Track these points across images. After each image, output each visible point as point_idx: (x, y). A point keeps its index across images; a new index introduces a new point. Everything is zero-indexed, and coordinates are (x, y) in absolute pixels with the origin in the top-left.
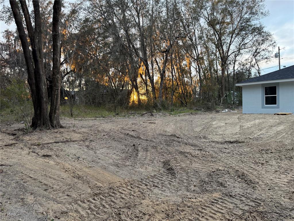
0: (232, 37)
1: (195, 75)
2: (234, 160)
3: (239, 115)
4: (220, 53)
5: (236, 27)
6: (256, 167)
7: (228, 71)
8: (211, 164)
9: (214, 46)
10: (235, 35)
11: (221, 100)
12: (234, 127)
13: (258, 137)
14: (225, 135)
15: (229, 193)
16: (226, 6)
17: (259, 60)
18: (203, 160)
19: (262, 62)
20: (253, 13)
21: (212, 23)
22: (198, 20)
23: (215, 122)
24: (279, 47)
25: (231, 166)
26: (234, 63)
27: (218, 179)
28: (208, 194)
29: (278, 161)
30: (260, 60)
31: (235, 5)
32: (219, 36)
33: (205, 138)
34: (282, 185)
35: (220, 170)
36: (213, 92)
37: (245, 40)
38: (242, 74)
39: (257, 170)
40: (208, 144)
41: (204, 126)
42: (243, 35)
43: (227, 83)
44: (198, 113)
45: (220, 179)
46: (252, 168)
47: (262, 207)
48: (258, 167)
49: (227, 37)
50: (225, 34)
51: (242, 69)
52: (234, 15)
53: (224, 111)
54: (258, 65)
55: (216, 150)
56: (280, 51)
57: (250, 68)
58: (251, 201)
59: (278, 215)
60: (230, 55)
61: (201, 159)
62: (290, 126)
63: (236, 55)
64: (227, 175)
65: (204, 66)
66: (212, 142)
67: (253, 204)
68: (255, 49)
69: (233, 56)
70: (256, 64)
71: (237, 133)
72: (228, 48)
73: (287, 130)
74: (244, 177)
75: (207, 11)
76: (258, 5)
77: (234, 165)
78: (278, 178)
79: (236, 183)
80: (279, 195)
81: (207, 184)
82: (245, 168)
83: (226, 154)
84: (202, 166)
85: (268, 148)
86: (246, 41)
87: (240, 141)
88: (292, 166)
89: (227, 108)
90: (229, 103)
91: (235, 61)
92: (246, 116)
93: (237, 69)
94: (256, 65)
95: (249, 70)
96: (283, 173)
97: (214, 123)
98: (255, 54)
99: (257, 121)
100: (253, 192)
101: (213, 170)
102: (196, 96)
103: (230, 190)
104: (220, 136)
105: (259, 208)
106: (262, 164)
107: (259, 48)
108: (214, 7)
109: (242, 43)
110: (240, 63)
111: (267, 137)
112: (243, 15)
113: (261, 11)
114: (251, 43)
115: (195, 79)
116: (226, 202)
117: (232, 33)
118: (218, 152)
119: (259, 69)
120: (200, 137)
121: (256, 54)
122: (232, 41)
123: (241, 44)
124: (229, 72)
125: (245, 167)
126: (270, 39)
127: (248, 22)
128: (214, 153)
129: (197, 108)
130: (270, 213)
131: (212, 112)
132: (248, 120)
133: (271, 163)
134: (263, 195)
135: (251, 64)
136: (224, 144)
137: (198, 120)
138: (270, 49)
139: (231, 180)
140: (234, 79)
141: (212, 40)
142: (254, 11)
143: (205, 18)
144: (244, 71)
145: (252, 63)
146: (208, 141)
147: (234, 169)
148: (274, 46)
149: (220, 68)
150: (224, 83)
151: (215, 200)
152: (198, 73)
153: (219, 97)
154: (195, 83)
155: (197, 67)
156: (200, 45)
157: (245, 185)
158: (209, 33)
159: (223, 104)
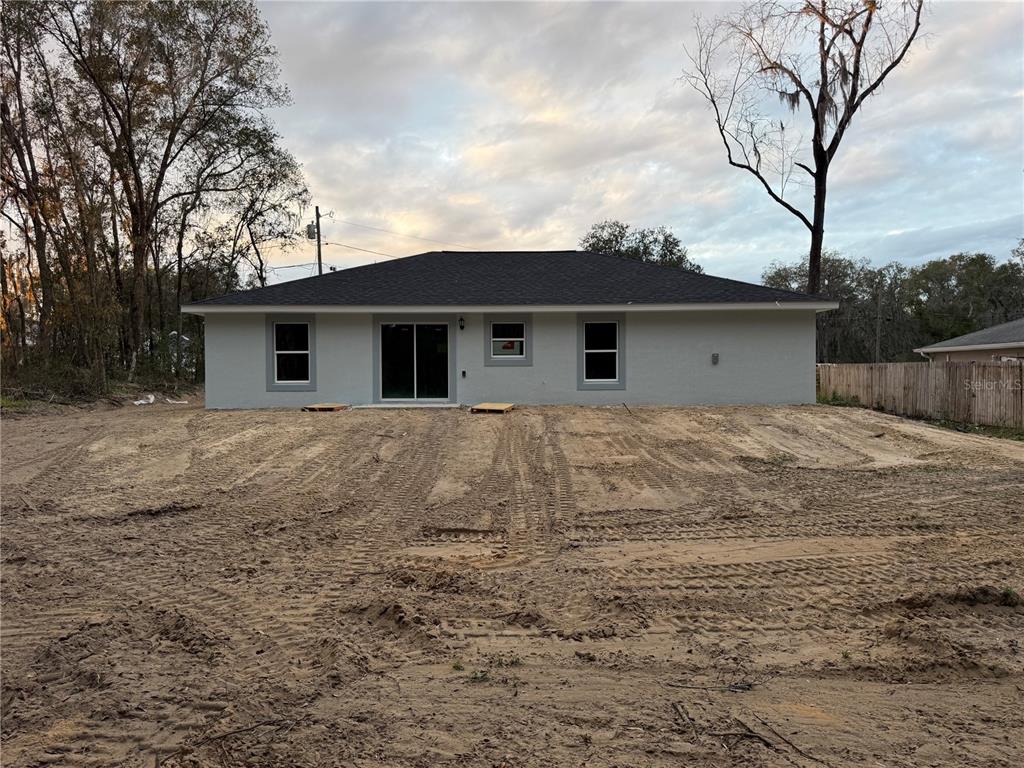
0: (171, 140)
1: (23, 255)
2: (158, 575)
3: (191, 416)
4: (126, 188)
5: (187, 111)
6: (231, 585)
7: (158, 256)
8: (61, 611)
9: (102, 159)
10: (184, 137)
11: (131, 360)
12: (172, 455)
13: (247, 484)
14: (135, 489)
15: (117, 705)
16: (150, 26)
17: (261, 237)
18: (27, 601)
19: (269, 243)
20: (243, 82)
21: (96, 68)
22: (33, 40)
23: (101, 441)
24: (317, 208)
25: (141, 602)
26: (181, 235)
27: (82, 662)
28: (26, 737)
29: (298, 553)
30: (264, 238)
31: (181, 32)
32: (122, 125)
33: (46, 507)
34: (298, 628)
35: (94, 625)
36: (97, 328)
37: (218, 161)
38: (209, 273)
39: (230, 597)
40: (59, 532)
41: (50, 461)
42: (209, 145)
43: (153, 300)
44: (33, 409)
45: (87, 660)
46: (215, 591)
47: (228, 719)
48: (235, 586)
49: (155, 136)
50: (147, 122)
51: (209, 259)
52: (181, 69)
53: (142, 402)
54: (257, 253)
55: (89, 549)
56: (321, 219)
57: (234, 259)
58: (195, 708)
59: (273, 727)
60: (164, 203)
61: (15, 600)
62: (341, 442)
63: (185, 204)
64: (119, 639)
65: (63, 224)
66: (78, 522)
67: (200, 718)
68: (249, 198)
69: (176, 207)
70: (252, 247)
71: (180, 479)
72: (158, 174)
73: (331, 455)
74: (182, 630)
75: (72, 15)
76: (256, 59)
77: (153, 594)
78: (292, 608)
79: (150, 660)
80: (285, 663)
81: (25, 695)
82: (191, 597)
83: (127, 559)
84: (18, 627)
85: (273, 517)
86: (222, 166)
87: (185, 505)
88: (334, 561)
89: (152, 392)
90: (160, 374)
91: (184, 226)
92: (216, 416)
93: (191, 255)
94: (252, 251)
95: (229, 265)
96: (307, 590)
97: (94, 447)
98: (249, 216)
99: (250, 433)
100: (208, 674)
101: (64, 633)
102: (24, 341)
103: (121, 694)
104: (112, 495)
105: (216, 728)
106: (251, 572)
107: (261, 198)
108: (101, 12)
109: (208, 170)
110: (202, 235)
111: (276, 483)
112: (209, 74)
113: (268, 82)
114: (237, 177)
115: (20, 272)
116: (100, 744)
117: (172, 126)
118: (96, 558)
119: (262, 264)
120: (23, 506)
121: (251, 215)
122: (174, 155)
123: (205, 174)
124: (163, 263)
125: (194, 594)
126: (291, 176)
127: (225, 104)
128: (79, 564)
129: (29, 391)
130: (252, 729)
131: (92, 405)
132: (219, 432)
133: (276, 565)
134: (238, 677)
135: (238, 245)
136: (123, 523)
137: (24, 439)
138: (293, 207)
139: (136, 651)
140: (179, 286)
141: (93, 131)
142: (244, 73)
143: (67, 42)
144: (214, 265)
145: (239, 242)
146: (59, 519)
147: (152, 608)
148: (304, 202)
149: (128, 242)
150: (141, 300)
151: (56, 750)
152: (36, 247)
153: (125, 348)
154: (18, 285)
155: (31, 223)
156: (43, 137)
157: (181, 659)
158: (84, 101)
159: (139, 374)
